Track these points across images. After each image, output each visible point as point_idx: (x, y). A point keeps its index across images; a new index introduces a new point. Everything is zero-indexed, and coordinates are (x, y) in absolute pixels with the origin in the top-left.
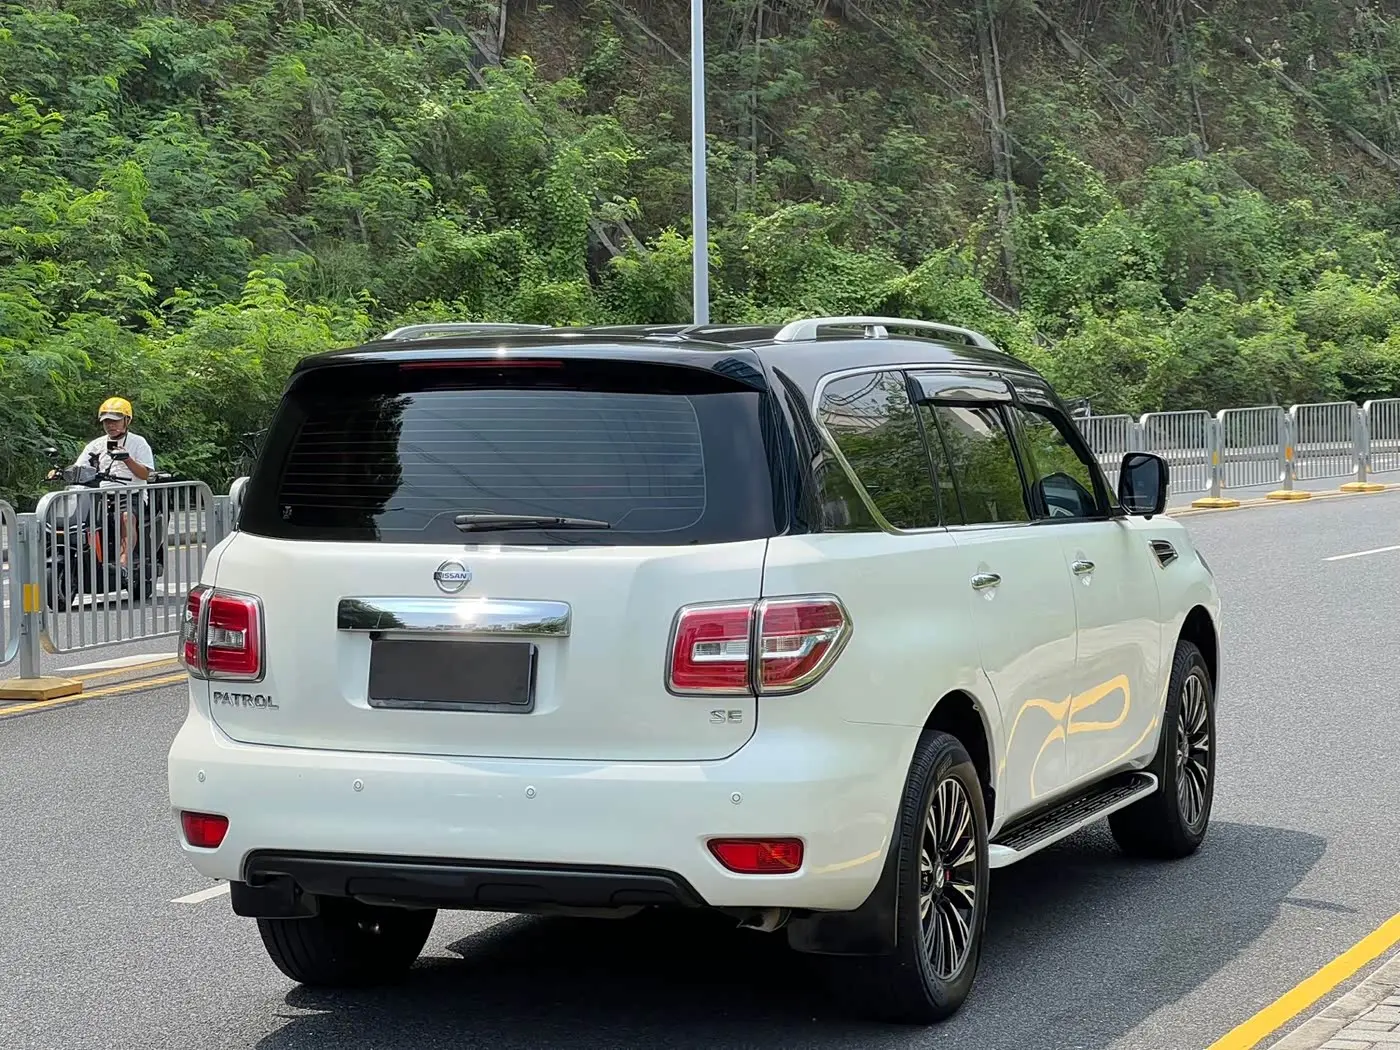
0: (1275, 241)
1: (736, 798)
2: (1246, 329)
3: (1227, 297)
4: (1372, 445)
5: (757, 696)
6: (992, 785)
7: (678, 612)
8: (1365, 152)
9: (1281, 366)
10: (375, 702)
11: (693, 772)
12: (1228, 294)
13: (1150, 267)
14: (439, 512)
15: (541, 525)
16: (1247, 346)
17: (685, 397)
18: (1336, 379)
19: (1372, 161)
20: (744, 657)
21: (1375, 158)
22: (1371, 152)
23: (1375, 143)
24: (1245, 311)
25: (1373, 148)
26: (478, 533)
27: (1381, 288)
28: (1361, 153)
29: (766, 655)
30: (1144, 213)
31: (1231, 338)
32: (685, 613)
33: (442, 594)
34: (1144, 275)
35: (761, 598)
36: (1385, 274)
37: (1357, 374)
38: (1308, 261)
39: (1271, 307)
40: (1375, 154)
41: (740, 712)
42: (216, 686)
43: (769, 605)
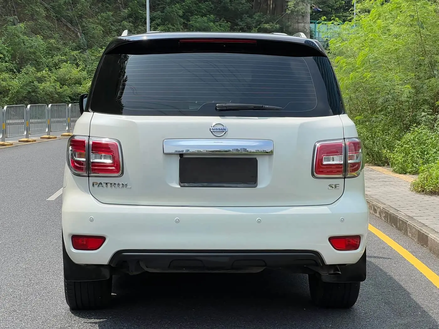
0: (44, 52)
1: (342, 220)
2: (40, 80)
3: (33, 70)
4: (71, 119)
5: (345, 178)
8: (66, 26)
9: (51, 92)
10: (182, 184)
11: (325, 210)
12: (34, 69)
13: (7, 59)
14: (204, 103)
15: (255, 108)
16: (41, 86)
17: (302, 58)
18: (68, 98)
19: (69, 29)
20: (343, 162)
21: (70, 28)
22: (68, 26)
23: (69, 23)
24: (39, 74)
25: (69, 25)
26: (224, 112)
27: (79, 69)
28: (65, 26)
29: (350, 161)
30: (3, 41)
31: (36, 83)
32: (318, 145)
33: (215, 137)
34: (5, 61)
35: (344, 138)
36: (80, 65)
37: (73, 96)
38: (56, 59)
39: (47, 74)
40: (70, 26)
41: (339, 184)
42: (92, 180)
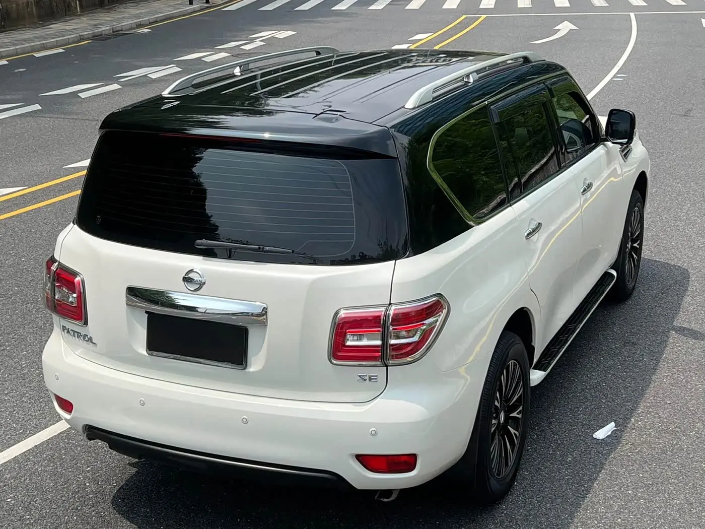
1: (374, 433)
5: (387, 366)
6: (533, 344)
7: (337, 313)
10: (150, 352)
20: (379, 343)
29: (393, 342)
32: (343, 314)
33: (188, 291)
35: (390, 304)
41: (377, 376)
42: (62, 322)
43: (395, 309)
